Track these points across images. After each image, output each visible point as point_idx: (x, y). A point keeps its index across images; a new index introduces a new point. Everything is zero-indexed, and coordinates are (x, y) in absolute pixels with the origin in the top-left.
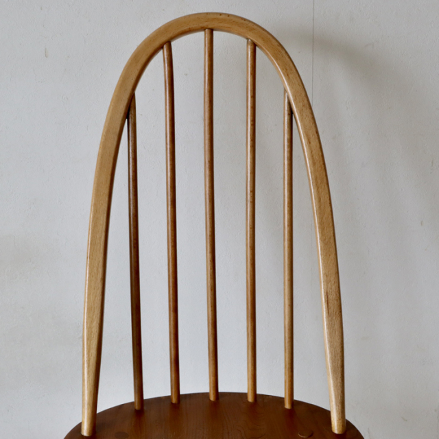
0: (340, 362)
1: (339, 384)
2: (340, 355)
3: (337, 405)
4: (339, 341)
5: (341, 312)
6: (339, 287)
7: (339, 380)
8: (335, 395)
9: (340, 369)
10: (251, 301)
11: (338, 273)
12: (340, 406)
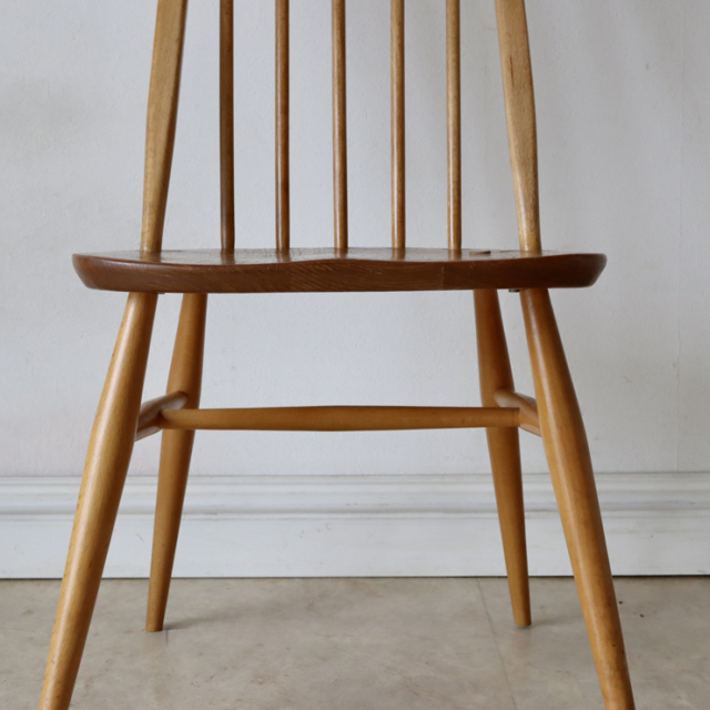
0: (531, 151)
1: (530, 182)
2: (531, 141)
3: (526, 210)
4: (530, 123)
5: (531, 84)
6: (528, 51)
7: (531, 176)
8: (525, 197)
9: (531, 161)
10: (398, 99)
11: (526, 32)
12: (532, 211)
